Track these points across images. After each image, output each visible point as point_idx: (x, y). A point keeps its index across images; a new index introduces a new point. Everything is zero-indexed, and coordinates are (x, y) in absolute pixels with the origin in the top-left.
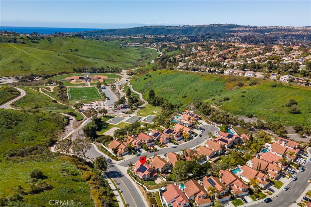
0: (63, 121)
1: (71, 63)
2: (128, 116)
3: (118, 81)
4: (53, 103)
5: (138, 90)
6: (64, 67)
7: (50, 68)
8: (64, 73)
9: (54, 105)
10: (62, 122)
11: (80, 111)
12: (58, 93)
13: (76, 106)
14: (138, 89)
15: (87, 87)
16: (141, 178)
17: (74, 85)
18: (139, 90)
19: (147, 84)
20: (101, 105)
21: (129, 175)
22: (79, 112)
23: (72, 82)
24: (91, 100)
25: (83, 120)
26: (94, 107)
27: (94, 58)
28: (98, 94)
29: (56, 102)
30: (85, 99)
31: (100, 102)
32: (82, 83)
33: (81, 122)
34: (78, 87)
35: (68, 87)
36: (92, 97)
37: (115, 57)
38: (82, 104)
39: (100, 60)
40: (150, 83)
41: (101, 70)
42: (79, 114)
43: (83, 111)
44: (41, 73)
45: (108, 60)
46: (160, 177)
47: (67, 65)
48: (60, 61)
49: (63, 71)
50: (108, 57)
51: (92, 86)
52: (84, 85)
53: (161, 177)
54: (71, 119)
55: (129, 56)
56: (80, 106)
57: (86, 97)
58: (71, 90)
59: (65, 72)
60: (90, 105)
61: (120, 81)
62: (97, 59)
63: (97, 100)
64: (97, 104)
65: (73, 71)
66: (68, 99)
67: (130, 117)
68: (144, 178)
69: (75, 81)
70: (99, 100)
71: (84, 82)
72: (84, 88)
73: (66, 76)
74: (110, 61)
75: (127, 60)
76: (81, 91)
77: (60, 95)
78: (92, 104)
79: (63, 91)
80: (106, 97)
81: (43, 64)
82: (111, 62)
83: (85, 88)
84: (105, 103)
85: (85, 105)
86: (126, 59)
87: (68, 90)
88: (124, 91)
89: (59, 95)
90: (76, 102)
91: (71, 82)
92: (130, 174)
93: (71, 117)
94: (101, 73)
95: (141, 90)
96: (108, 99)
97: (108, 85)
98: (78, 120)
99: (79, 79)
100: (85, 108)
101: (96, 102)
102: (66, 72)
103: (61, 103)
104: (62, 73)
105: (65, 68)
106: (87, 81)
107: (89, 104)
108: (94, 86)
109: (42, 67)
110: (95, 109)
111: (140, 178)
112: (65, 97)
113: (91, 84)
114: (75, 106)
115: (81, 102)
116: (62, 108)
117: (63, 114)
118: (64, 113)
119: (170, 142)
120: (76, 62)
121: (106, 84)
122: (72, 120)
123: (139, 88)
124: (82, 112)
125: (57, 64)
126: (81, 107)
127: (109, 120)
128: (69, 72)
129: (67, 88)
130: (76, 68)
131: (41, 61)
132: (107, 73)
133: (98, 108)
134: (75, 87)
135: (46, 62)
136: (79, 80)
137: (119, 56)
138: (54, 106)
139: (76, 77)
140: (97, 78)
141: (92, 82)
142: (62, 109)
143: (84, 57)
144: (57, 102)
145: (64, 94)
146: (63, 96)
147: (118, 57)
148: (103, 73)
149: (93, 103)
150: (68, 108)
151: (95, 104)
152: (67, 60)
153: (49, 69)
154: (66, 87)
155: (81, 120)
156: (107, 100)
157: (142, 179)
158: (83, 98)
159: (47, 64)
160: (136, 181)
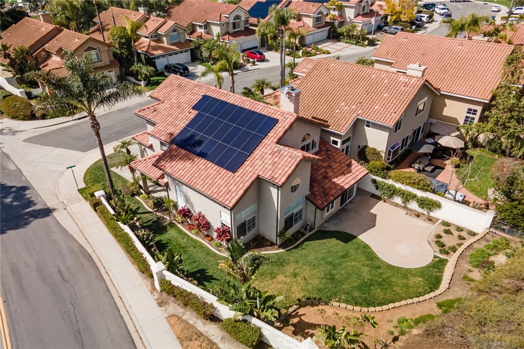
16: (220, 217)
21: (96, 205)
46: (393, 192)
53: (407, 197)
68: (252, 222)
92: (99, 194)
111: (204, 226)
119: (334, 36)
157: (223, 232)
160: (157, 267)
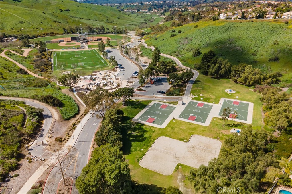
0: (23, 125)
1: (60, 23)
2: (180, 103)
3: (127, 42)
4: (18, 74)
5: (169, 53)
6: (50, 27)
7: (32, 27)
8: (50, 34)
9: (18, 78)
10: (18, 127)
11: (72, 90)
12: (35, 58)
13: (63, 80)
14: (168, 51)
15: (82, 51)
17: (63, 48)
18: (171, 52)
19: (181, 42)
20: (111, 79)
22: (70, 94)
23: (61, 44)
24: (92, 69)
25: (78, 117)
26: (99, 83)
27: (89, 20)
28: (102, 60)
29: (26, 73)
30: (81, 67)
31: (108, 73)
32: (76, 45)
33: (74, 124)
34: (69, 50)
35: (54, 50)
36: (92, 65)
37: (114, 19)
38: (75, 77)
39: (97, 21)
40: (186, 40)
41: (100, 30)
42: (70, 98)
43: (78, 89)
44: (18, 33)
45: (106, 22)
47: (55, 25)
48: (45, 19)
49: (50, 32)
50: (107, 19)
51: (91, 49)
52: (78, 47)
54: (48, 116)
55: (130, 19)
56: (72, 80)
57: (82, 64)
58: (58, 55)
59: (52, 33)
60: (91, 79)
61: (129, 43)
62: (94, 20)
63: (102, 69)
64: (103, 75)
65: (63, 32)
66: (52, 68)
67: (183, 104)
69: (65, 43)
70: (106, 70)
71: (78, 44)
72: (78, 51)
73: (53, 37)
74: (109, 22)
75: (129, 23)
76: (74, 55)
77: (38, 60)
78: (95, 77)
79: (44, 55)
80: (117, 65)
81: (21, 22)
82: (110, 24)
83: (81, 51)
84: (116, 73)
85: (81, 77)
86: (128, 21)
87: (54, 54)
88: (143, 55)
89: (34, 61)
90: (64, 73)
91: (59, 45)
93: (49, 110)
94: (101, 34)
95: (175, 52)
96: (121, 67)
97: (115, 47)
98: (67, 116)
99: (70, 40)
100: (82, 83)
101: (101, 72)
102: (54, 33)
103: (36, 76)
104: (48, 34)
105: (53, 28)
106: (82, 43)
107: (90, 77)
108: (93, 49)
109: (19, 25)
110: (101, 85)
112: (46, 65)
113: (89, 47)
114: (60, 80)
115: (75, 72)
116: (35, 84)
117: (29, 102)
118: (33, 98)
120: (67, 22)
121: (111, 46)
122: (51, 117)
123: (168, 49)
124: (75, 93)
125: (42, 23)
126: (74, 83)
127: (139, 112)
128: (58, 33)
129: (52, 52)
130: (67, 27)
131: (19, 18)
132: (109, 34)
133: (108, 84)
134: (65, 50)
135: (25, 20)
136: (71, 42)
137: (118, 18)
138: (18, 81)
139: (67, 38)
140: (97, 39)
141: (89, 44)
142: (35, 87)
143: (78, 18)
144: (29, 72)
145: (45, 60)
146: (41, 62)
147: (118, 20)
148: (103, 33)
149: (96, 75)
150: (47, 85)
151: (101, 76)
152: (55, 19)
153: (30, 28)
154: (52, 50)
155: (74, 117)
156: (119, 70)
158: (77, 66)
159: (27, 22)
